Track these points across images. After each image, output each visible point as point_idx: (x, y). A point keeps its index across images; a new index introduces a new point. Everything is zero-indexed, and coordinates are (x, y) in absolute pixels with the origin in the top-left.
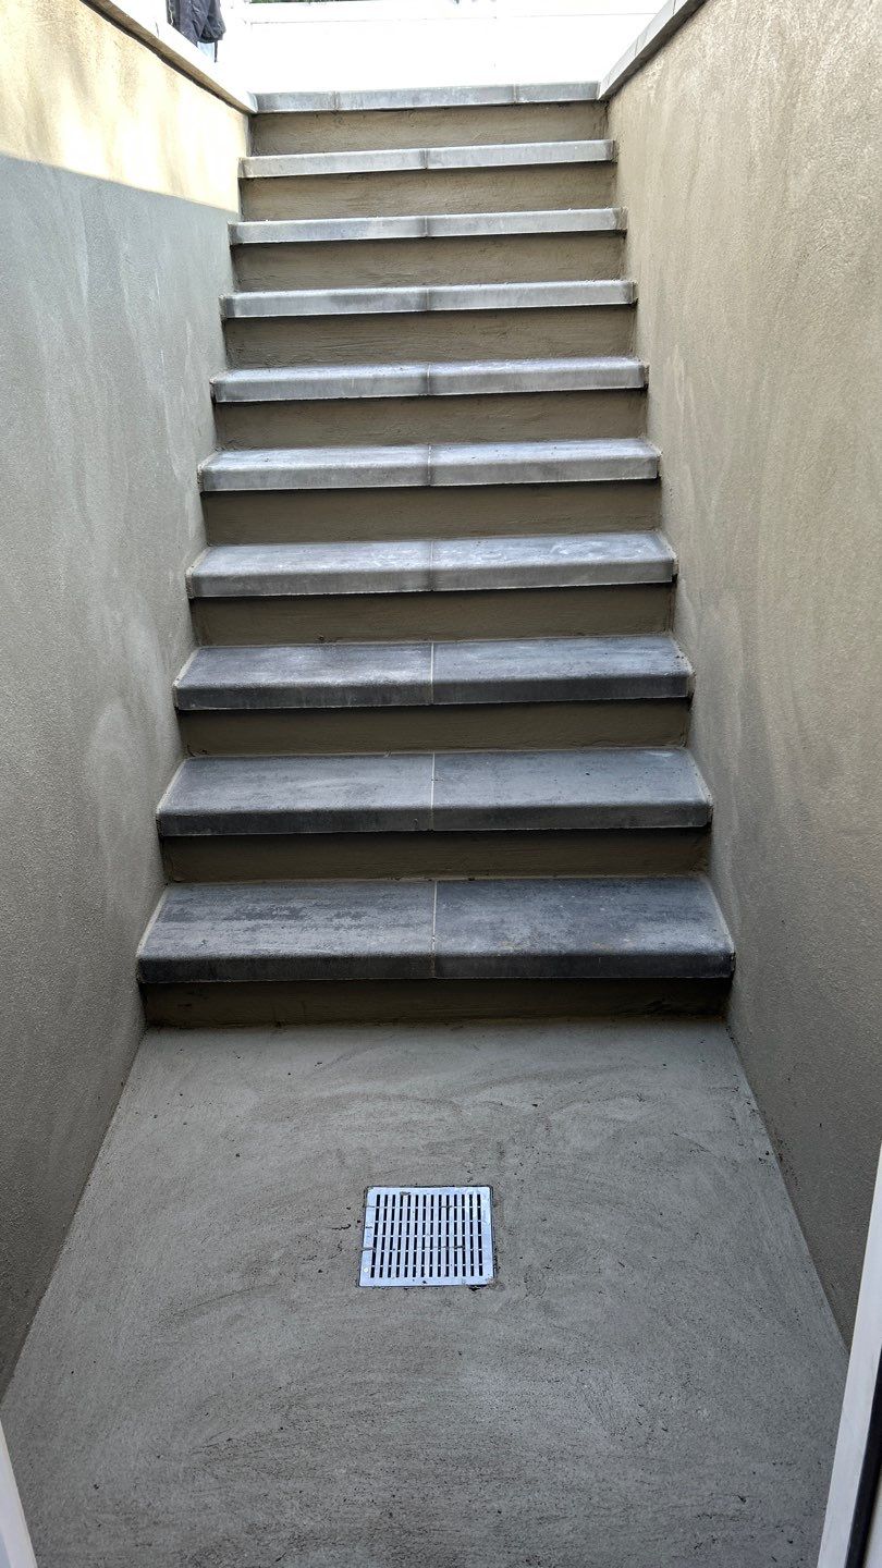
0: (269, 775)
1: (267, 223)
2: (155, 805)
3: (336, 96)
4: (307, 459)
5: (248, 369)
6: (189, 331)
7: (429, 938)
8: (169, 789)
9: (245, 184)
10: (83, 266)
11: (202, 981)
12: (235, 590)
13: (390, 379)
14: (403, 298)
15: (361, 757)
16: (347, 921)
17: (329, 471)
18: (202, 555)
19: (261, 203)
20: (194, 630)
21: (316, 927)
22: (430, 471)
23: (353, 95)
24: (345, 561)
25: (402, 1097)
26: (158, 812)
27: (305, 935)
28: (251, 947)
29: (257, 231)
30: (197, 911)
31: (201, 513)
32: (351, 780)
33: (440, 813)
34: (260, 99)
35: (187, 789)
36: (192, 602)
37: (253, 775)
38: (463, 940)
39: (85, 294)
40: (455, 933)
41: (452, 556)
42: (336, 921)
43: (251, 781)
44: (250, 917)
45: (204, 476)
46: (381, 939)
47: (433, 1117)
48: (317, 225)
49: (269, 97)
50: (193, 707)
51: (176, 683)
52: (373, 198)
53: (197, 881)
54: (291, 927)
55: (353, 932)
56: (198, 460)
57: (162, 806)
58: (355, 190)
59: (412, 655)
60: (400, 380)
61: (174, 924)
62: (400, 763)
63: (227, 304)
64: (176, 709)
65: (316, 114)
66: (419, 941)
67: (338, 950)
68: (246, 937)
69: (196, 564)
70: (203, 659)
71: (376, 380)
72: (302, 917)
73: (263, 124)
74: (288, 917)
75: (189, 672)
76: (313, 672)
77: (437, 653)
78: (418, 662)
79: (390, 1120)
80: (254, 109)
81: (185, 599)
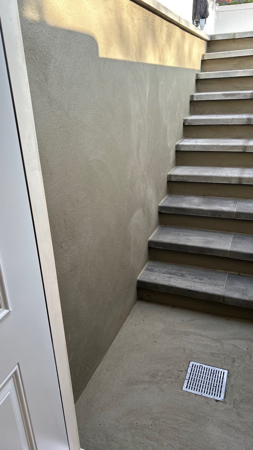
0: (182, 233)
1: (208, 72)
2: (148, 238)
3: (234, 34)
4: (208, 142)
5: (195, 115)
6: (179, 105)
7: (222, 290)
8: (153, 234)
9: (203, 62)
10: (148, 89)
11: (153, 289)
12: (181, 179)
13: (237, 119)
14: (245, 94)
15: (210, 232)
16: (198, 280)
17: (214, 146)
18: (173, 169)
19: (207, 67)
20: (168, 190)
21: (188, 280)
22: (245, 147)
23: (240, 33)
24: (215, 173)
25: (206, 336)
26: (149, 240)
27: (184, 282)
28: (168, 283)
29: (204, 75)
30: (156, 269)
31: (175, 157)
32: (206, 238)
33: (231, 252)
34: (211, 37)
35: (158, 234)
36: (168, 182)
37: (177, 233)
38: (233, 293)
39: (147, 97)
40: (231, 290)
41: (249, 174)
42: (194, 280)
43: (176, 235)
44: (170, 274)
45: (177, 146)
46: (207, 288)
47: (214, 345)
48: (222, 73)
49: (214, 36)
50: (163, 212)
51: (160, 205)
52: (241, 64)
53: (157, 260)
54: (181, 279)
55: (199, 284)
56: (176, 142)
57: (150, 238)
58: (236, 62)
59: (231, 203)
60: (240, 119)
61: (149, 272)
62: (222, 235)
63: (192, 97)
64: (159, 212)
65: (228, 40)
66: (219, 291)
67: (193, 289)
68: (168, 279)
69: (171, 171)
70: (169, 198)
71: (233, 119)
72: (184, 277)
73: (211, 44)
74: (181, 276)
75: (164, 202)
76: (198, 205)
77: (239, 203)
78: (232, 205)
79: (201, 342)
80: (208, 39)
81: (166, 181)
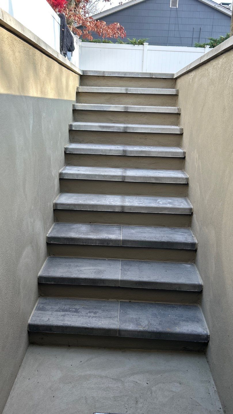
0: (72, 264)
1: (83, 104)
2: (38, 274)
3: (104, 72)
4: (90, 171)
5: (75, 143)
6: (60, 134)
7: (117, 323)
8: (42, 268)
9: (78, 93)
10: (31, 122)
11: (47, 332)
12: (67, 208)
13: (114, 150)
14: (119, 128)
15: (100, 259)
16: (92, 315)
17: (96, 175)
18: (58, 196)
19: (82, 98)
20: (54, 218)
21: (83, 316)
22: (124, 177)
23: (109, 72)
24: (98, 201)
25: (106, 377)
26: (38, 276)
27: (79, 319)
28: (63, 322)
29: (80, 106)
30: (48, 307)
31: (59, 185)
32: (97, 268)
33: (122, 281)
34: (83, 71)
35: (48, 267)
36: (54, 210)
37: (68, 264)
38: (127, 324)
39: (31, 130)
40: (125, 321)
41: (129, 202)
42: (89, 314)
43: (67, 266)
44: (64, 310)
45: (61, 174)
46: (102, 322)
47: (115, 386)
48: (96, 106)
49: (86, 71)
50: (52, 242)
51: (47, 235)
52: (112, 99)
53: (48, 296)
54: (75, 315)
55: (94, 319)
56: (59, 170)
57: (40, 274)
58: (107, 97)
59: (116, 229)
60: (117, 151)
61: (40, 312)
62: (111, 262)
63: (71, 126)
64: (47, 242)
65: (98, 76)
66: (114, 324)
67: (89, 325)
68: (61, 318)
69: (56, 199)
70: (56, 227)
71: (110, 150)
72: (79, 312)
73: (84, 78)
74: (75, 312)
75: (51, 231)
76: (87, 233)
77: (123, 229)
78: (118, 232)
79: (102, 386)
80: (81, 74)
81: (52, 210)
